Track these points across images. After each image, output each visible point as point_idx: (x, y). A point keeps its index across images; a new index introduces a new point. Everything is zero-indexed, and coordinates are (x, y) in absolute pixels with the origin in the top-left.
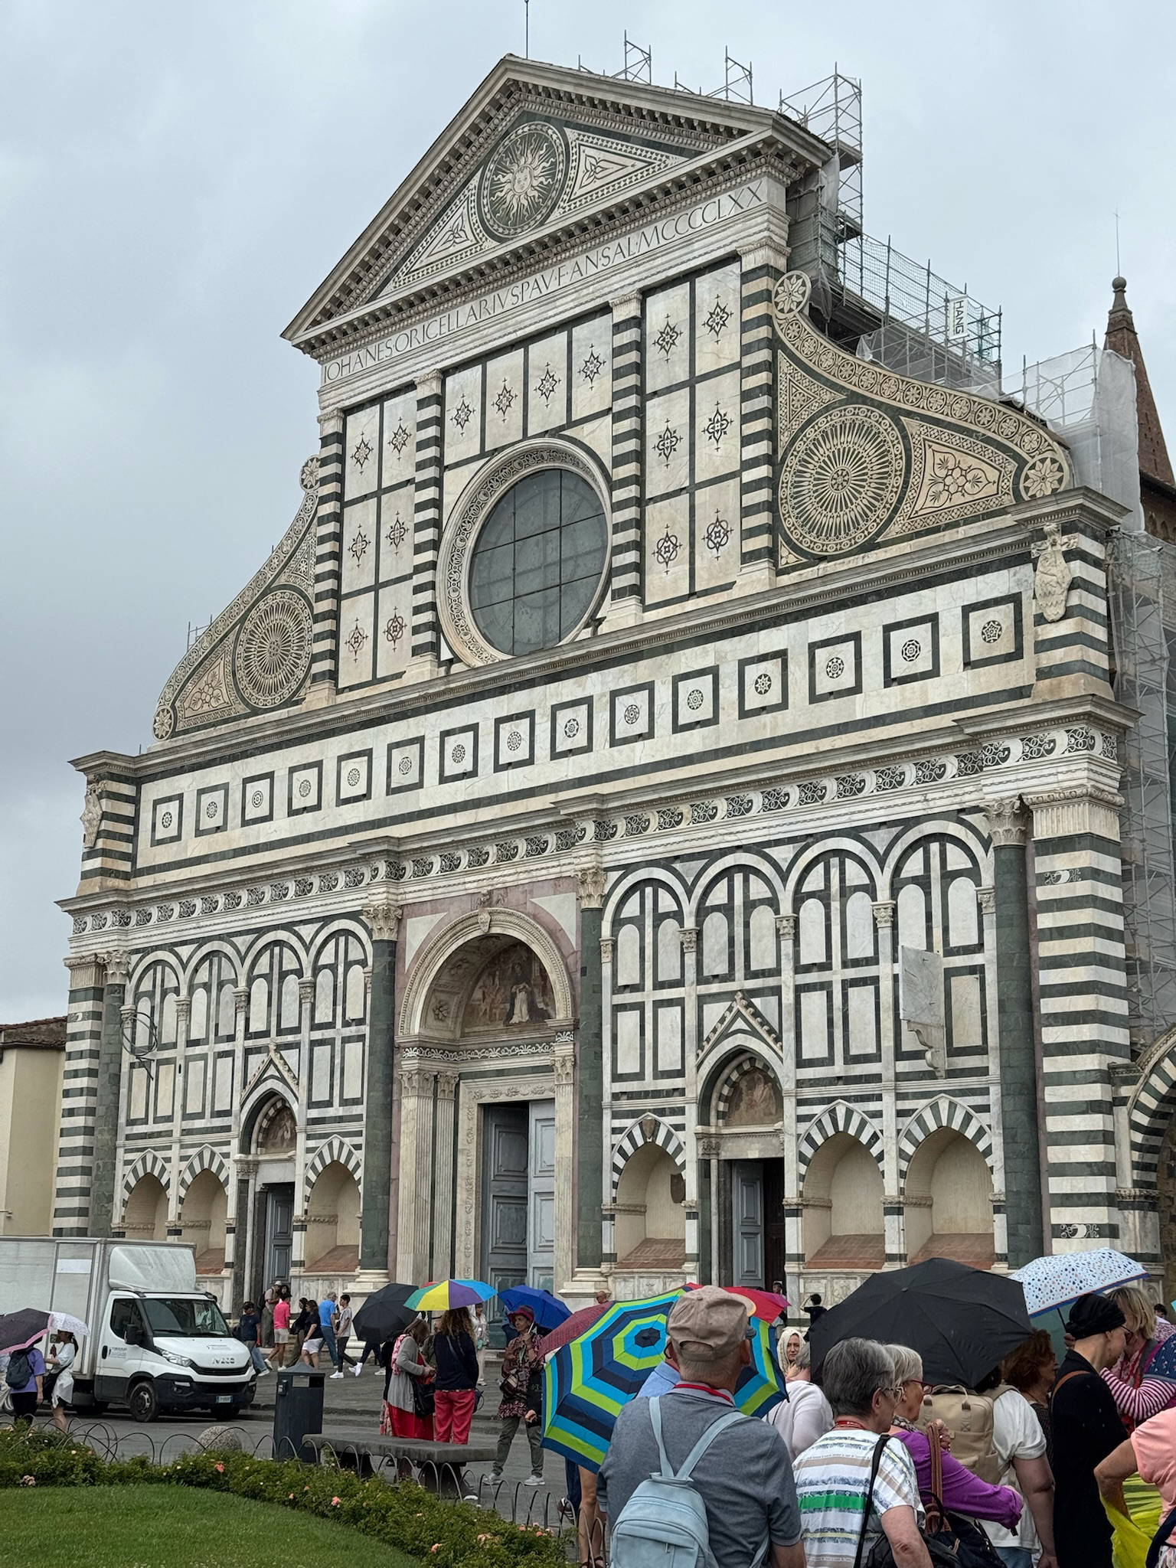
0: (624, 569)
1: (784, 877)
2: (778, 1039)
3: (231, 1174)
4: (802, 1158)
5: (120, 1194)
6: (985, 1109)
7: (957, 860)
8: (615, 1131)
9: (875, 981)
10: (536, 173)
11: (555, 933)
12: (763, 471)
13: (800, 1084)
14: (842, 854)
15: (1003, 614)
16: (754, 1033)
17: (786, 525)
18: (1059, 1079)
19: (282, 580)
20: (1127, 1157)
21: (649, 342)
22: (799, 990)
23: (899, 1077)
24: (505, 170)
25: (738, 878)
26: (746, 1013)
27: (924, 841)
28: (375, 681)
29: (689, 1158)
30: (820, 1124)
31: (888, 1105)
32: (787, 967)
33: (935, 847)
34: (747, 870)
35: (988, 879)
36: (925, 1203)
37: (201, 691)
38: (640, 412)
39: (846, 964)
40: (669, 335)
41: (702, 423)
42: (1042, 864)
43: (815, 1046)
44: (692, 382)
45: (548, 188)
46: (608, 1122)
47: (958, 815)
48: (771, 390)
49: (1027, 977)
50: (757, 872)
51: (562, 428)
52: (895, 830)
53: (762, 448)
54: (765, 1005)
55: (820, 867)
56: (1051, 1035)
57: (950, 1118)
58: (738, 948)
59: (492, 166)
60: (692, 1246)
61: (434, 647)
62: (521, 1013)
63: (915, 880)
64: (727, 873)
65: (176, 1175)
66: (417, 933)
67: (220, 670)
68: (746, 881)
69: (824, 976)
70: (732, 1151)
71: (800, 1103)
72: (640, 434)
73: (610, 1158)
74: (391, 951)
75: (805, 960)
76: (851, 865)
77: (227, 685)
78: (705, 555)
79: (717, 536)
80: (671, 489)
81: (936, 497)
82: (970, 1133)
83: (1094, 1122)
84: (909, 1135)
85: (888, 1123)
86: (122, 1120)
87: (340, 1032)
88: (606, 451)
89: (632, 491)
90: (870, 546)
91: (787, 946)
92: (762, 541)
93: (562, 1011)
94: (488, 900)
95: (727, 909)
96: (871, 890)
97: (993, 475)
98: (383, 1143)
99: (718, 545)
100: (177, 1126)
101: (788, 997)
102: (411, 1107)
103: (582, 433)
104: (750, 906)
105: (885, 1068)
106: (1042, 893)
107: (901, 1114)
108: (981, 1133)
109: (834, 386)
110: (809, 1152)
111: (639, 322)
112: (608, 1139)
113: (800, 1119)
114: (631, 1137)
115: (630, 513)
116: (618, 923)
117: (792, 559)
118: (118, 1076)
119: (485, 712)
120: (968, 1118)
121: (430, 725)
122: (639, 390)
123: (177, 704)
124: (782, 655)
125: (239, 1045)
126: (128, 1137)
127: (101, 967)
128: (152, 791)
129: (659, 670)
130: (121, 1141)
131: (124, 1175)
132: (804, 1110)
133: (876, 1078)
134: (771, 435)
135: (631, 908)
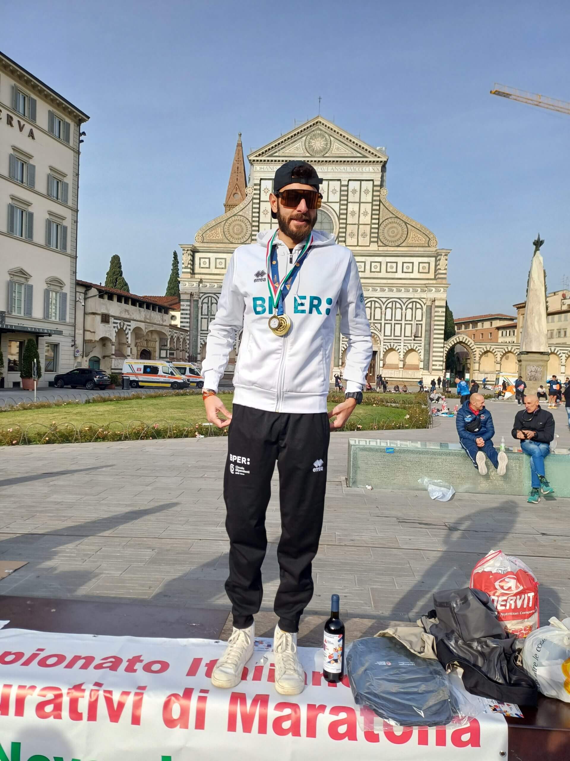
0: (342, 237)
1: (384, 304)
2: (380, 331)
4: (384, 351)
5: (199, 345)
6: (421, 346)
7: (419, 306)
8: (342, 344)
9: (401, 324)
10: (322, 143)
13: (384, 339)
14: (396, 302)
16: (375, 330)
17: (380, 237)
18: (436, 343)
19: (240, 214)
20: (444, 355)
21: (349, 191)
22: (385, 324)
23: (404, 340)
24: (313, 139)
25: (373, 303)
26: (374, 326)
30: (388, 346)
31: (402, 344)
32: (383, 319)
33: (414, 303)
34: (375, 301)
35: (424, 310)
36: (405, 360)
37: (213, 234)
38: (347, 205)
39: (395, 320)
40: (354, 191)
41: (361, 212)
43: (388, 333)
44: (360, 203)
45: (325, 148)
46: (341, 342)
48: (379, 210)
49: (430, 327)
50: (377, 302)
51: (326, 202)
52: (407, 299)
53: (377, 221)
54: (378, 326)
55: (391, 303)
57: (413, 347)
58: (372, 315)
59: (309, 137)
63: (410, 308)
67: (219, 230)
68: (375, 303)
69: (391, 322)
71: (384, 342)
75: (387, 319)
76: (397, 303)
77: (222, 235)
78: (360, 239)
79: (364, 235)
80: (353, 223)
81: (412, 241)
82: (417, 350)
84: (405, 349)
85: (402, 347)
86: (199, 329)
88: (338, 212)
89: (344, 221)
91: (383, 316)
92: (376, 240)
95: (371, 308)
96: (402, 309)
97: (424, 240)
99: (364, 238)
101: (383, 325)
103: (331, 205)
105: (402, 338)
107: (404, 346)
108: (419, 350)
109: (393, 214)
110: (385, 351)
111: (347, 186)
112: (341, 345)
113: (384, 345)
114: (346, 345)
115: (344, 226)
117: (381, 244)
118: (198, 320)
120: (417, 347)
122: (347, 201)
123: (204, 235)
124: (380, 262)
126: (201, 333)
127: (192, 295)
128: (198, 255)
130: (199, 334)
131: (200, 342)
132: (385, 344)
133: (401, 340)
134: (378, 219)
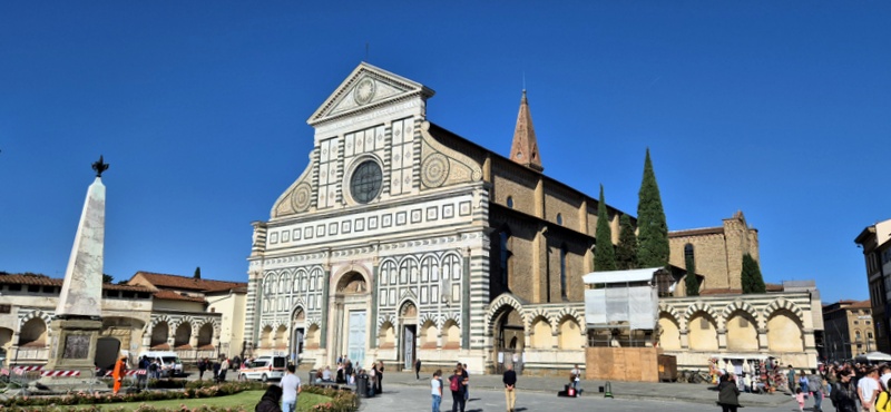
0: (386, 187)
1: (419, 261)
2: (416, 298)
3: (289, 325)
4: (420, 325)
5: (261, 329)
6: (459, 315)
7: (456, 259)
8: (380, 318)
9: (438, 286)
10: (368, 90)
11: (367, 271)
12: (418, 167)
13: (421, 308)
14: (432, 257)
15: (468, 205)
16: (411, 297)
17: (423, 180)
18: (474, 309)
19: (304, 180)
20: (486, 325)
21: (393, 133)
22: (421, 287)
23: (442, 307)
24: (361, 88)
25: (409, 261)
26: (410, 292)
27: (449, 255)
28: (327, 207)
29: (396, 324)
30: (425, 317)
31: (439, 313)
32: (419, 282)
33: (451, 256)
34: (411, 259)
35: (462, 264)
36: (446, 335)
37: (283, 207)
38: (390, 149)
39: (431, 282)
41: (405, 154)
42: (472, 262)
43: (424, 300)
44: (403, 144)
45: (371, 95)
46: (378, 316)
47: (456, 250)
48: (420, 148)
49: (469, 287)
50: (413, 260)
51: (373, 151)
52: (443, 252)
53: (418, 161)
54: (414, 290)
56: (473, 299)
57: (452, 317)
58: (409, 277)
59: (358, 87)
60: (396, 344)
61: (341, 201)
62: (359, 289)
63: (447, 264)
64: (407, 260)
65: (275, 326)
66: (335, 269)
67: (289, 201)
68: (411, 262)
69: (427, 284)
70: (406, 322)
71: (421, 312)
72: (390, 155)
73: (379, 324)
74: (329, 273)
75: (423, 280)
76: (433, 259)
77: (290, 206)
78: (404, 185)
79: (407, 180)
80: (397, 169)
81: (455, 177)
82: (456, 320)
83: (480, 318)
84: (443, 320)
85: (439, 318)
86: (262, 312)
87: (315, 293)
88: (383, 159)
89: (389, 168)
90: (440, 186)
91: (419, 277)
92: (417, 183)
93: (369, 289)
94: (352, 263)
95: (406, 268)
96: (437, 266)
97: (466, 173)
98: (326, 319)
99: (407, 183)
100: (275, 313)
101: (419, 289)
102: (332, 311)
103: (377, 153)
104: (412, 267)
105: (439, 305)
106: (472, 268)
107: (442, 315)
108: (458, 320)
109: (434, 149)
110: (422, 323)
111: (391, 128)
112: (378, 320)
113: (421, 316)
114: (383, 319)
115: (388, 173)
116: (382, 270)
117: (424, 188)
118: (261, 301)
119: (353, 217)
120: (456, 317)
121: (339, 220)
122: (390, 144)
123: (277, 209)
124: (421, 210)
125: (291, 295)
126: (263, 316)
127: (257, 274)
128: (270, 231)
129: (393, 211)
130: (261, 317)
131: (262, 326)
132: (422, 314)
133: (437, 307)
134: (420, 158)
135: (385, 266)
